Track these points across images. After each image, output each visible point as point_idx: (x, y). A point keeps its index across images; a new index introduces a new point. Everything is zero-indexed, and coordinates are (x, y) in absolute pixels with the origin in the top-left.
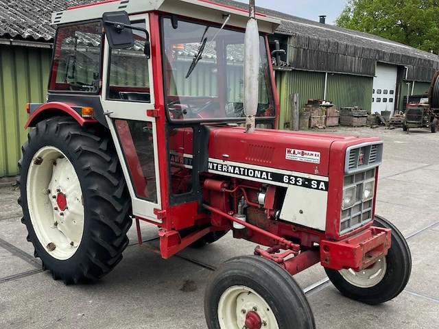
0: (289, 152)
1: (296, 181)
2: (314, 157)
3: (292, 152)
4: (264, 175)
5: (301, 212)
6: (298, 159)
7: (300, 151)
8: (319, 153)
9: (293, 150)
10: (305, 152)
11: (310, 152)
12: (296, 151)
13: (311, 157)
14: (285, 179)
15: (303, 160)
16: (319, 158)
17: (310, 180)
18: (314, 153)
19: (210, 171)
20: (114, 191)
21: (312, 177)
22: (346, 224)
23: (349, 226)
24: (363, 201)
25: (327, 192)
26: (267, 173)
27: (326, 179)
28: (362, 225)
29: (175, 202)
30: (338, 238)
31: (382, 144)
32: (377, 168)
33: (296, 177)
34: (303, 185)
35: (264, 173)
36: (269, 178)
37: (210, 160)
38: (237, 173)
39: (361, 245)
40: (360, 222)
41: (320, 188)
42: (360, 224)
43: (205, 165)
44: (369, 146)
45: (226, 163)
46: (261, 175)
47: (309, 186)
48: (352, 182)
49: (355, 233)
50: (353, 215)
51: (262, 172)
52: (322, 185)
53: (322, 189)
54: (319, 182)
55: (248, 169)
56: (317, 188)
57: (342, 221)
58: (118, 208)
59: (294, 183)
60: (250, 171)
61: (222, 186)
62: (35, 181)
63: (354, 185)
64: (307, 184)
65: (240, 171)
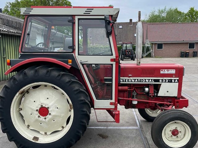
0: (162, 71)
1: (165, 81)
4: (150, 81)
5: (168, 92)
6: (166, 73)
7: (167, 70)
8: (175, 70)
9: (163, 70)
10: (169, 70)
11: (171, 70)
12: (165, 70)
13: (172, 71)
14: (160, 81)
15: (168, 73)
17: (171, 80)
18: (173, 70)
19: (121, 83)
21: (172, 78)
25: (178, 83)
26: (152, 80)
27: (178, 78)
33: (165, 80)
34: (169, 82)
35: (150, 80)
36: (153, 81)
37: (121, 78)
38: (136, 82)
45: (130, 78)
46: (149, 81)
47: (171, 82)
51: (149, 80)
52: (176, 81)
56: (174, 82)
59: (164, 81)
60: (143, 80)
61: (128, 88)
64: (170, 81)
65: (138, 81)
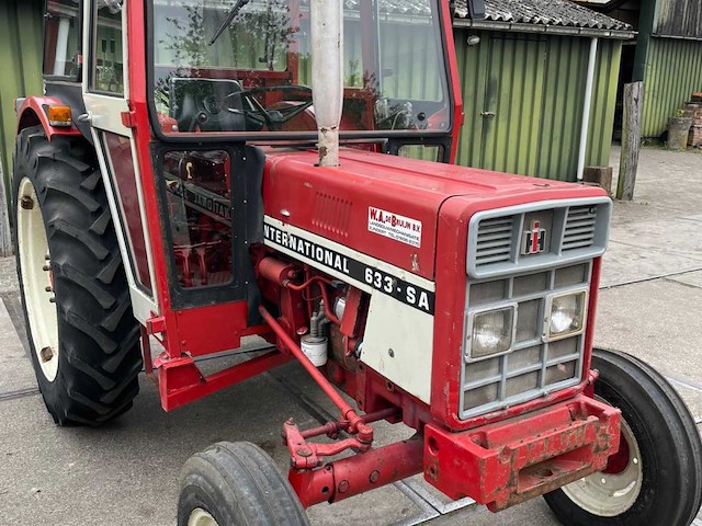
1: (383, 282)
2: (410, 231)
3: (378, 216)
4: (338, 261)
5: (392, 355)
6: (387, 235)
7: (390, 215)
8: (419, 224)
9: (379, 212)
10: (398, 217)
11: (405, 220)
12: (385, 214)
13: (406, 230)
14: (367, 275)
15: (395, 236)
16: (419, 235)
17: (404, 285)
18: (412, 222)
19: (267, 242)
20: (97, 271)
21: (407, 277)
22: (491, 392)
23: (498, 397)
24: (546, 339)
25: (431, 317)
26: (342, 257)
27: (431, 286)
28: (543, 396)
29: (188, 302)
30: (454, 427)
31: (607, 204)
32: (597, 260)
33: (384, 274)
34: (394, 294)
35: (338, 258)
36: (345, 269)
37: (268, 219)
38: (301, 253)
39: (507, 452)
40: (538, 386)
41: (420, 305)
42: (537, 393)
43: (259, 230)
44: (563, 209)
45: (286, 227)
46: (334, 262)
47: (401, 297)
48: (504, 296)
49: (516, 414)
50: (509, 373)
51: (335, 254)
52: (424, 300)
53: (423, 309)
54: (419, 290)
55: (316, 246)
56: (415, 305)
57: (465, 386)
58: (106, 303)
59: (379, 285)
60: (318, 249)
61: (284, 275)
62: (30, 235)
63: (512, 303)
64: (400, 292)
65: (305, 248)
